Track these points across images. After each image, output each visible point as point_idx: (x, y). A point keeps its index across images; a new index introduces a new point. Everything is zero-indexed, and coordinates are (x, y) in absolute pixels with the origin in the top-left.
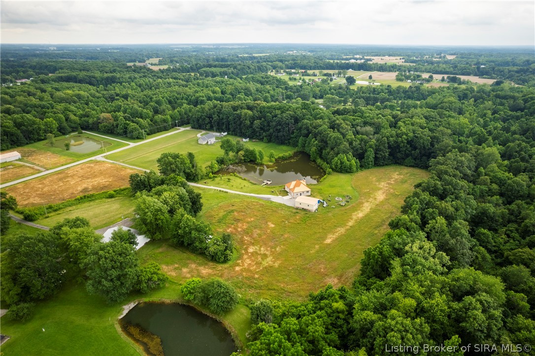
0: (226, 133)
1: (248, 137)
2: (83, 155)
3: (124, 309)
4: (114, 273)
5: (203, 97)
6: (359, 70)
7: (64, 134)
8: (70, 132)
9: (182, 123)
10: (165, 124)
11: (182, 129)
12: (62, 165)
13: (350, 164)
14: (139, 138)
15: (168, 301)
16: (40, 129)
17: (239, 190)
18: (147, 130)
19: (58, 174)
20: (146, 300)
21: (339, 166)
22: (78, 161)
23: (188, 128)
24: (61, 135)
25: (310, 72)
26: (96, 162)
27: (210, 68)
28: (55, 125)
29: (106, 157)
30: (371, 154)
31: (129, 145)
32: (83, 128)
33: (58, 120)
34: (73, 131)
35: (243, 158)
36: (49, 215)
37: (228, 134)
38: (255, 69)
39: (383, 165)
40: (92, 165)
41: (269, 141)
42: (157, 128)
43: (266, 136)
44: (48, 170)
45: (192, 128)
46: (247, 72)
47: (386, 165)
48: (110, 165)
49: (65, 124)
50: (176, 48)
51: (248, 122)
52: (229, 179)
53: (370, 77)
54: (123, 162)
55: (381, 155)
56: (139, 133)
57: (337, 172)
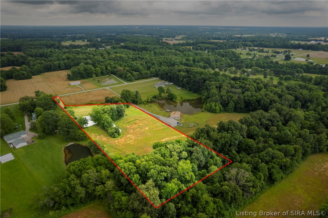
0: (172, 83)
1: (181, 87)
2: (102, 86)
3: (69, 144)
4: (65, 129)
5: (178, 62)
6: (308, 49)
7: (103, 75)
8: (106, 75)
9: (156, 75)
10: (146, 75)
11: (155, 78)
12: (92, 89)
13: (216, 108)
14: (131, 81)
15: (84, 145)
16: (93, 72)
17: (151, 111)
18: (136, 77)
19: (88, 93)
20: (78, 143)
21: (209, 108)
22: (99, 88)
23: (158, 79)
24: (101, 76)
25: (266, 49)
26: (106, 90)
27: (203, 44)
28: (100, 71)
29: (110, 88)
30: (231, 105)
31: (124, 83)
32: (112, 73)
33: (102, 69)
34: (108, 74)
35: (167, 97)
36: (73, 108)
37: (173, 84)
38: (230, 46)
39: (240, 112)
40: (102, 91)
41: (190, 90)
42: (142, 77)
43: (189, 87)
44: (85, 90)
45: (160, 79)
46: (223, 48)
47: (243, 112)
48: (109, 92)
49: (104, 71)
50: (201, 29)
51: (181, 79)
52: (151, 106)
53: (308, 56)
54: (115, 91)
55: (238, 106)
56: (131, 78)
57: (208, 111)
